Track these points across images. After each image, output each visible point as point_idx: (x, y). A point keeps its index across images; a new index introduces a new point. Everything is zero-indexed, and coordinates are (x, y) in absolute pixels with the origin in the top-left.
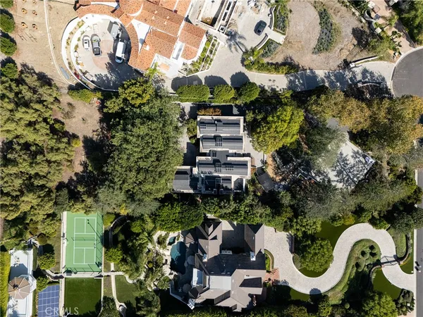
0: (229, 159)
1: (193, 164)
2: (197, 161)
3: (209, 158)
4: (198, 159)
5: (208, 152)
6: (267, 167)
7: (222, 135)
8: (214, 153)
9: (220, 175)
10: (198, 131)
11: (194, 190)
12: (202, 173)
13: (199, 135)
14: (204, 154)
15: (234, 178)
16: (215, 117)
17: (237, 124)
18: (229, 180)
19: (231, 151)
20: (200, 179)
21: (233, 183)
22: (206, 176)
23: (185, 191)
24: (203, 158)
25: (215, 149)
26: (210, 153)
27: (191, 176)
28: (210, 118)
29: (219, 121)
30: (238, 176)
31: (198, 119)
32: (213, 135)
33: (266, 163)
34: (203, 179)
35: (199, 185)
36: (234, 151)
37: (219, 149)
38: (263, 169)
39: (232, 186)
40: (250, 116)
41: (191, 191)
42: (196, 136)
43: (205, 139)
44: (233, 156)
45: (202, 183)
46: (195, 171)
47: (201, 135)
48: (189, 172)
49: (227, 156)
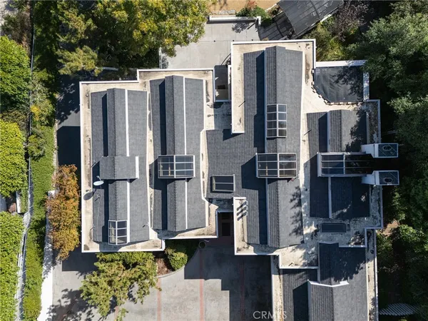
0: (237, 127)
1: (263, 266)
2: (250, 252)
3: (236, 204)
4: (243, 246)
5: (214, 207)
6: (258, 11)
7: (150, 159)
8: (220, 184)
9: (304, 157)
10: (139, 248)
11: (364, 260)
12: (298, 231)
13: (155, 242)
14: (225, 221)
15: (313, 103)
16: (86, 187)
17: (105, 105)
18: (321, 124)
19: (209, 123)
20: (324, 238)
21: (334, 107)
22: (313, 214)
23: (371, 292)
24: (239, 227)
25: (204, 180)
26: (218, 201)
27: (312, 275)
28: (87, 207)
29: (96, 171)
30: (307, 88)
31: (95, 248)
32: (150, 191)
33: (246, 13)
34: (325, 228)
35: (347, 240)
36: (208, 110)
37: (203, 167)
38: (266, 24)
39: (348, 108)
40: (81, 59)
41: (370, 268)
42: (157, 255)
43: (165, 222)
44: (228, 116)
45: (340, 229)
46: (290, 257)
47: (153, 235)
48: (296, 282)
49: (227, 134)
